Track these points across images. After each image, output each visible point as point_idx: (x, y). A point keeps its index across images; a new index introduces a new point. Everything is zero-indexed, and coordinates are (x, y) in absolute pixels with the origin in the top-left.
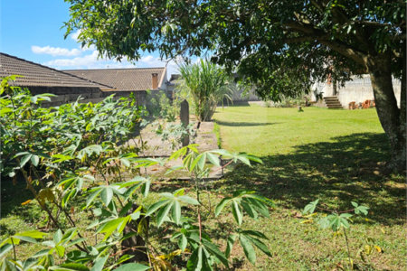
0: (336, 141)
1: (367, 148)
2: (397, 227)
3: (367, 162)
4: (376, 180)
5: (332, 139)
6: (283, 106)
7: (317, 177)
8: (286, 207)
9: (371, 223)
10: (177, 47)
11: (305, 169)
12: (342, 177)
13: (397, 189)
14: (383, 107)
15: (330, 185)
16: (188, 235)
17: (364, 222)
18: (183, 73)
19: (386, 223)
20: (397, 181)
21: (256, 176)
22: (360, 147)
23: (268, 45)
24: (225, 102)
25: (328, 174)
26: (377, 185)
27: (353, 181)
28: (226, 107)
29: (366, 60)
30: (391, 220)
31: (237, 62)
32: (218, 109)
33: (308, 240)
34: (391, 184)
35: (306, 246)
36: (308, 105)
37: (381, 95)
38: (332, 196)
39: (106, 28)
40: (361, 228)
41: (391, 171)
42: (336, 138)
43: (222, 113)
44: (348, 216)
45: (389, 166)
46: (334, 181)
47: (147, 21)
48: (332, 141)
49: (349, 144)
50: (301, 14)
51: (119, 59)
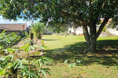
0: (75, 44)
1: (83, 46)
2: (89, 66)
3: (82, 49)
4: (84, 54)
5: (74, 43)
6: (61, 35)
7: (69, 54)
8: (61, 63)
9: (82, 65)
10: (29, 17)
11: (66, 52)
12: (76, 53)
13: (89, 56)
14: (85, 34)
15: (73, 56)
16: (25, 71)
17: (81, 65)
18: (32, 25)
19: (86, 65)
20: (89, 54)
21: (53, 54)
22: (81, 46)
23: (55, 18)
24: (45, 34)
25: (72, 53)
26: (85, 55)
27: (78, 54)
28: (45, 35)
29: (81, 22)
30: (88, 64)
31: (47, 22)
32: (43, 36)
33: (66, 71)
34: (88, 55)
35: (65, 73)
36: (68, 34)
37: (85, 31)
38: (73, 59)
39: (5, 11)
40: (80, 67)
41: (88, 51)
42: (75, 43)
43: (44, 37)
44: (75, 63)
45: (88, 50)
46: (74, 55)
47: (18, 9)
48: (74, 44)
49: (78, 45)
50: (64, 9)
51: (10, 20)
